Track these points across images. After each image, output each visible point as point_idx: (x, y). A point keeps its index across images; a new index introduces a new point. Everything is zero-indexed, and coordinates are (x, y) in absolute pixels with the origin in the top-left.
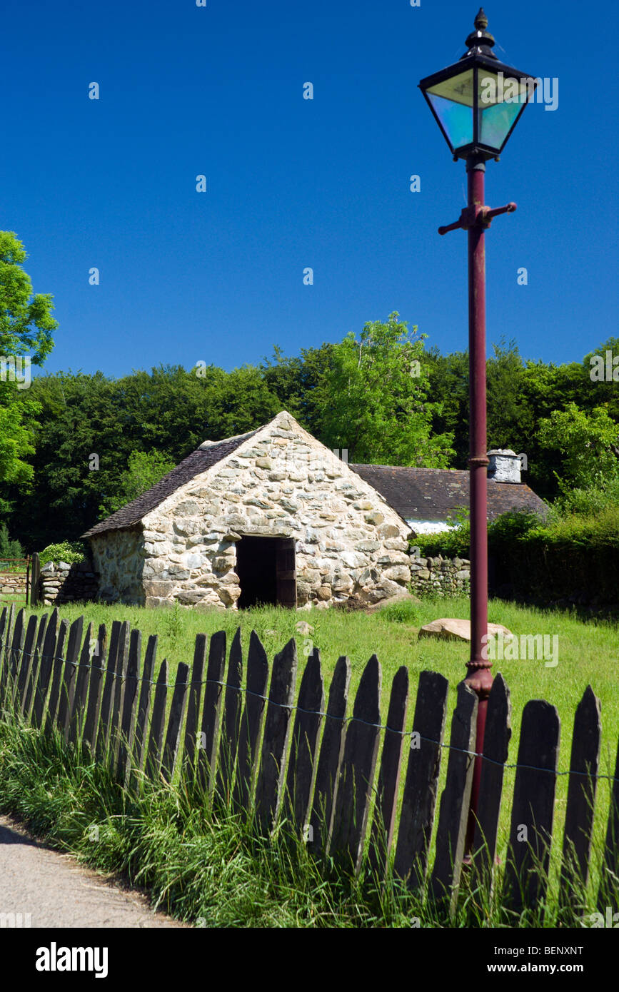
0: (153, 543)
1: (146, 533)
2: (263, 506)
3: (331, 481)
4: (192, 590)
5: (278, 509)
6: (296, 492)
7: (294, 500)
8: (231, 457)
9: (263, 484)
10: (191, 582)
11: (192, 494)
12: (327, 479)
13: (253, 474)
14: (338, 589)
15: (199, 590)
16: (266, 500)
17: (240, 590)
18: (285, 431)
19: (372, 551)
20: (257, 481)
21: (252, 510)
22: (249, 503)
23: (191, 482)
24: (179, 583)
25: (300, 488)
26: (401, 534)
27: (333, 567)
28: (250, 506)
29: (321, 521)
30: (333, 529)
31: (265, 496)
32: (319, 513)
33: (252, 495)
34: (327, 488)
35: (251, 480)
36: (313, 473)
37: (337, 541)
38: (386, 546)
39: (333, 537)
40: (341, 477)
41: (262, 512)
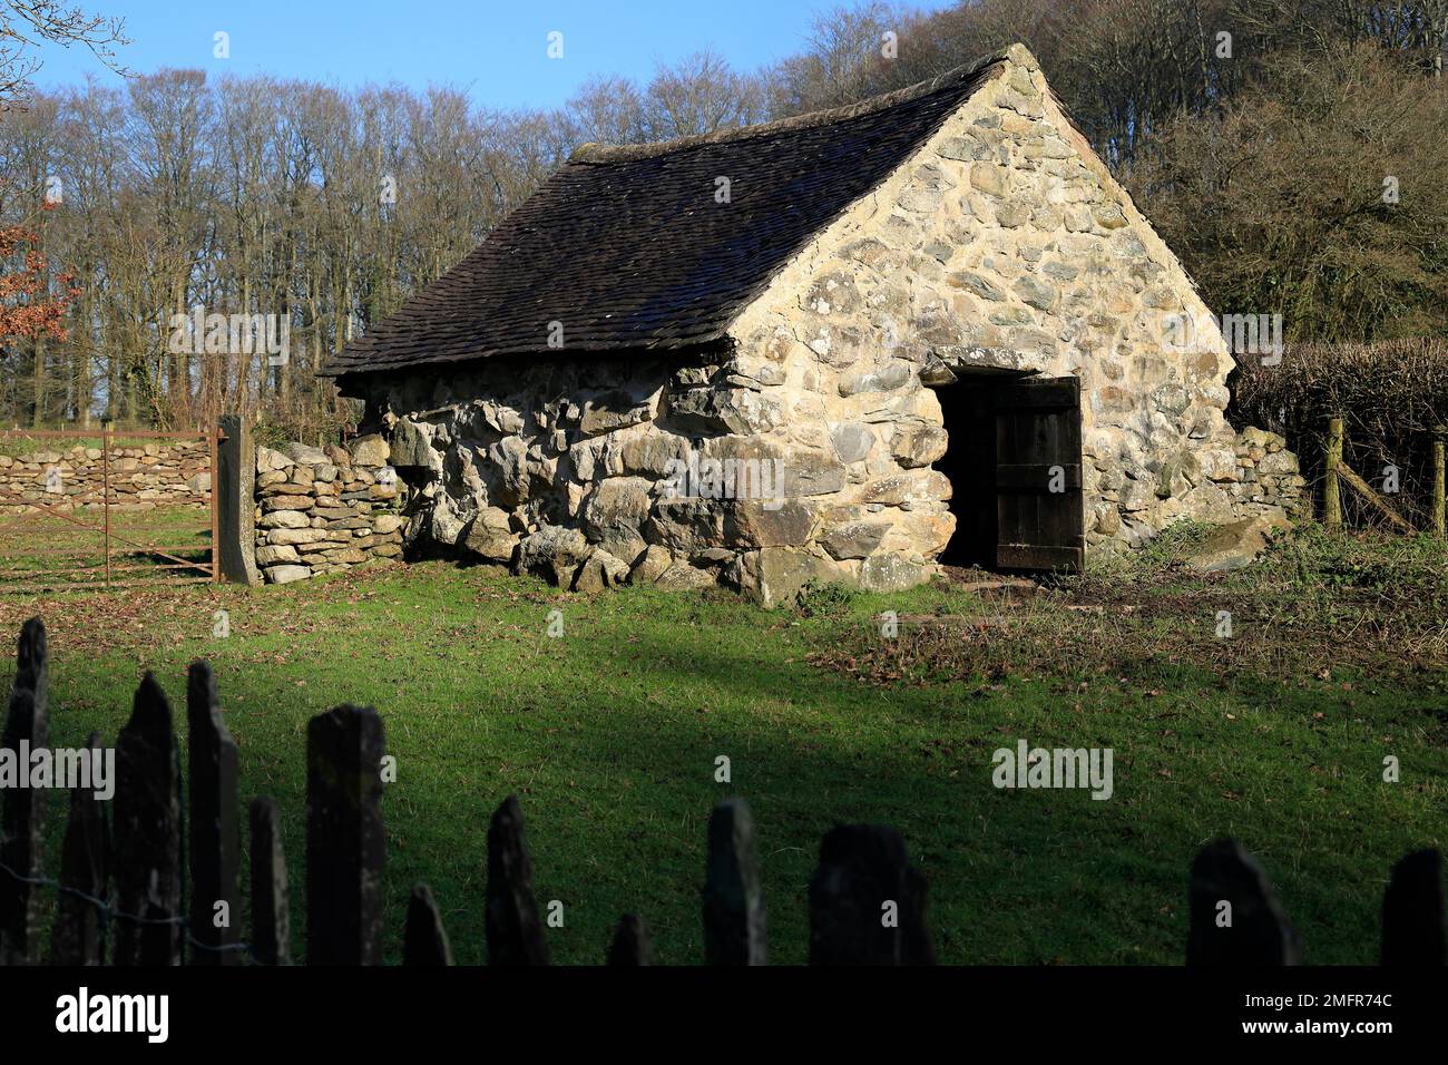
0: (758, 391)
1: (743, 361)
2: (984, 289)
3: (1105, 231)
4: (853, 523)
5: (1015, 299)
6: (1046, 256)
7: (1041, 278)
8: (926, 154)
10: (849, 494)
11: (846, 254)
12: (1098, 228)
13: (966, 209)
14: (1130, 506)
15: (868, 519)
16: (991, 276)
17: (953, 519)
18: (1021, 97)
19: (1178, 412)
20: (975, 227)
21: (971, 303)
22: (960, 281)
23: (843, 220)
24: (823, 502)
25: (1050, 248)
26: (1220, 370)
27: (1114, 450)
28: (961, 292)
29: (1093, 335)
30: (1111, 355)
31: (988, 265)
32: (1088, 312)
33: (960, 261)
34: (1099, 249)
35: (963, 221)
36: (1073, 212)
37: (1120, 384)
38: (1200, 397)
39: (1114, 377)
40: (1123, 225)
41: (984, 307)
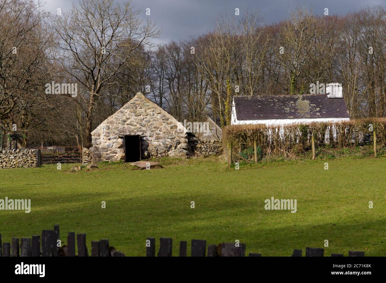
0: (95, 140)
1: (92, 137)
2: (132, 125)
4: (109, 155)
5: (138, 126)
6: (145, 120)
7: (143, 123)
8: (121, 109)
9: (132, 118)
10: (109, 152)
11: (108, 123)
12: (156, 114)
13: (129, 115)
14: (159, 153)
15: (112, 155)
17: (125, 154)
18: (140, 99)
19: (173, 139)
20: (130, 117)
21: (129, 127)
22: (128, 124)
23: (108, 119)
24: (105, 153)
25: (146, 118)
26: (184, 132)
27: (158, 145)
28: (128, 126)
29: (154, 129)
30: (158, 132)
31: (133, 122)
32: (153, 126)
33: (128, 122)
34: (156, 117)
35: (128, 117)
36: (150, 113)
37: (160, 136)
38: (178, 136)
39: (158, 135)
40: (161, 113)
41: (132, 127)
